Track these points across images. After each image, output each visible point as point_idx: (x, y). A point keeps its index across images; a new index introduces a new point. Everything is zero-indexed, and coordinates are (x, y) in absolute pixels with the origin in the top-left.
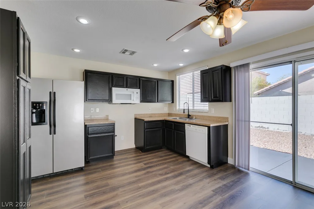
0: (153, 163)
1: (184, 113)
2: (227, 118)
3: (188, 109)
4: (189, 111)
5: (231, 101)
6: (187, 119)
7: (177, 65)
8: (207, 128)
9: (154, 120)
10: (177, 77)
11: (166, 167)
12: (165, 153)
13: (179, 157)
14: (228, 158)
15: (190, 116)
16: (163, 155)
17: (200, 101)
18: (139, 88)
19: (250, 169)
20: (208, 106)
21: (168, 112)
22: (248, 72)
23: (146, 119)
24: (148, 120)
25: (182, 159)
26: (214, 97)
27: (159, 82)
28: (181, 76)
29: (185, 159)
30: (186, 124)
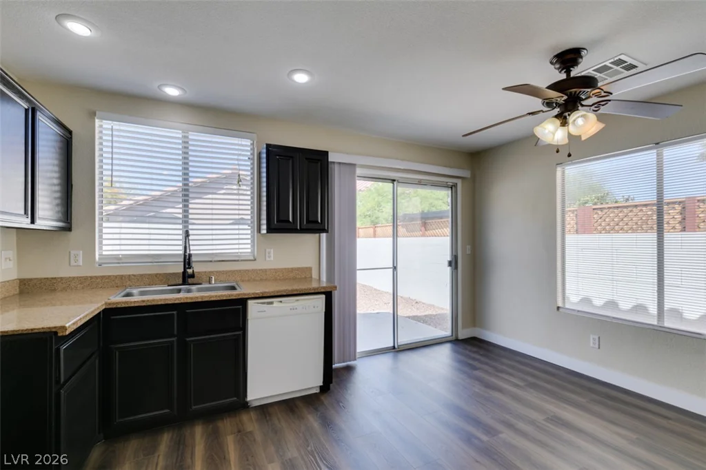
1: (188, 267)
2: (309, 270)
15: (191, 275)
21: (14, 276)
22: (355, 179)
26: (308, 221)
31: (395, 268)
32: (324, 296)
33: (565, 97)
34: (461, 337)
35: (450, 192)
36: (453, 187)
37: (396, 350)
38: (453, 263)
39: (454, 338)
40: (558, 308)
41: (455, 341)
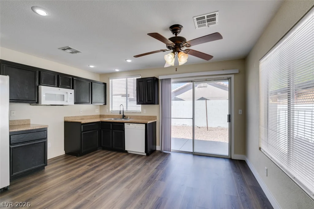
0: (97, 164)
1: (120, 114)
2: (156, 117)
3: (123, 111)
4: (124, 112)
5: (158, 104)
6: (123, 119)
7: (114, 70)
8: (144, 125)
9: (91, 122)
10: (110, 80)
11: (112, 163)
12: (103, 153)
13: (118, 154)
14: (157, 146)
15: (125, 116)
16: (102, 155)
17: (136, 103)
18: (73, 89)
19: (171, 151)
20: (140, 107)
21: (99, 114)
22: (170, 84)
23: (83, 122)
24: (85, 122)
25: (121, 155)
26: (148, 101)
27: (93, 84)
28: (113, 80)
29: (124, 154)
30: (125, 124)
33: (174, 45)
34: (233, 158)
36: (229, 79)
37: (194, 154)
39: (229, 157)
40: (260, 148)
41: (231, 160)
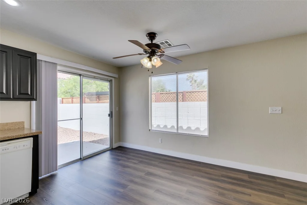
2: (22, 123)
22: (56, 72)
26: (20, 93)
31: (81, 119)
32: (32, 139)
34: (114, 147)
35: (109, 83)
36: (110, 81)
37: (81, 160)
38: (111, 115)
40: (150, 130)
41: (112, 149)
